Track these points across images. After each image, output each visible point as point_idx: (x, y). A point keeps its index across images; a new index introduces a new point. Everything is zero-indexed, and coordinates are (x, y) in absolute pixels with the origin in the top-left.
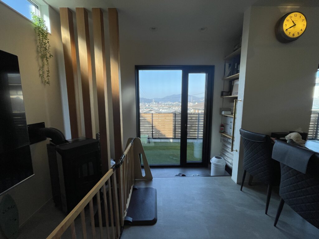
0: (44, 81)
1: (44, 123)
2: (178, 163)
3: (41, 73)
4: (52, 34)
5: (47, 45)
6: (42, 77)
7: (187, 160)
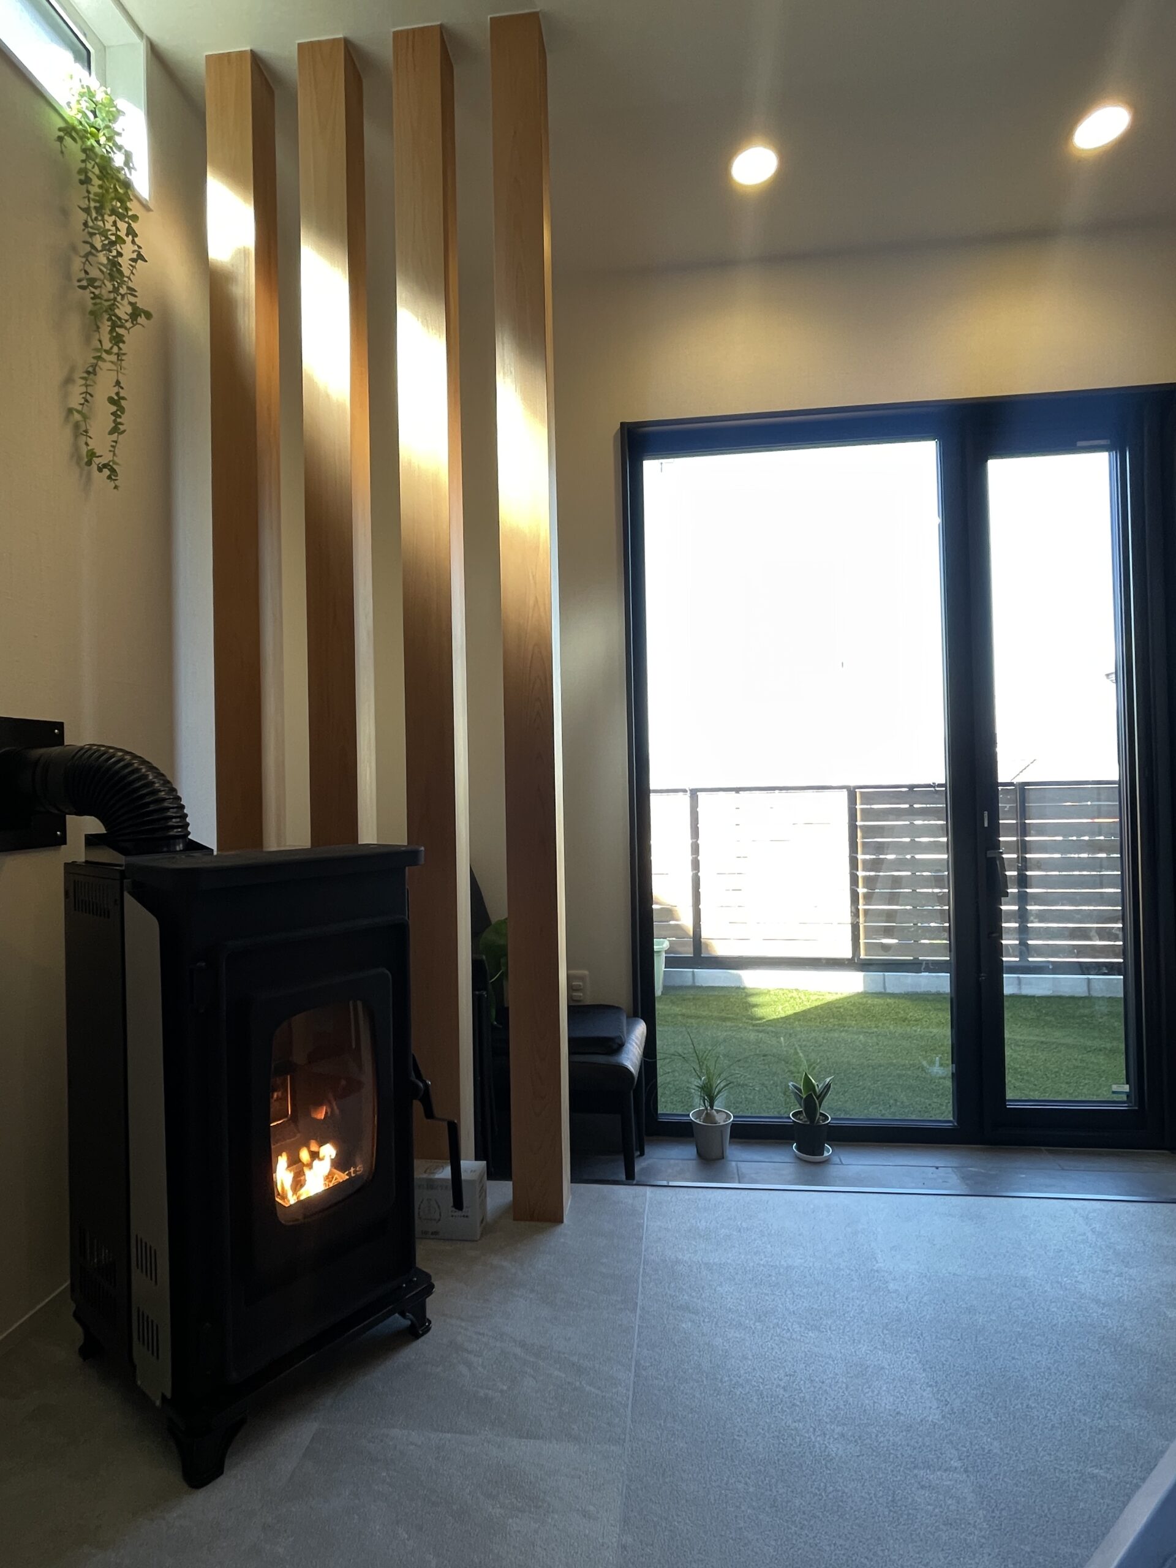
0: (84, 450)
1: (60, 726)
2: (941, 1110)
3: (75, 401)
4: (152, 207)
5: (128, 250)
6: (77, 425)
7: (1010, 1095)
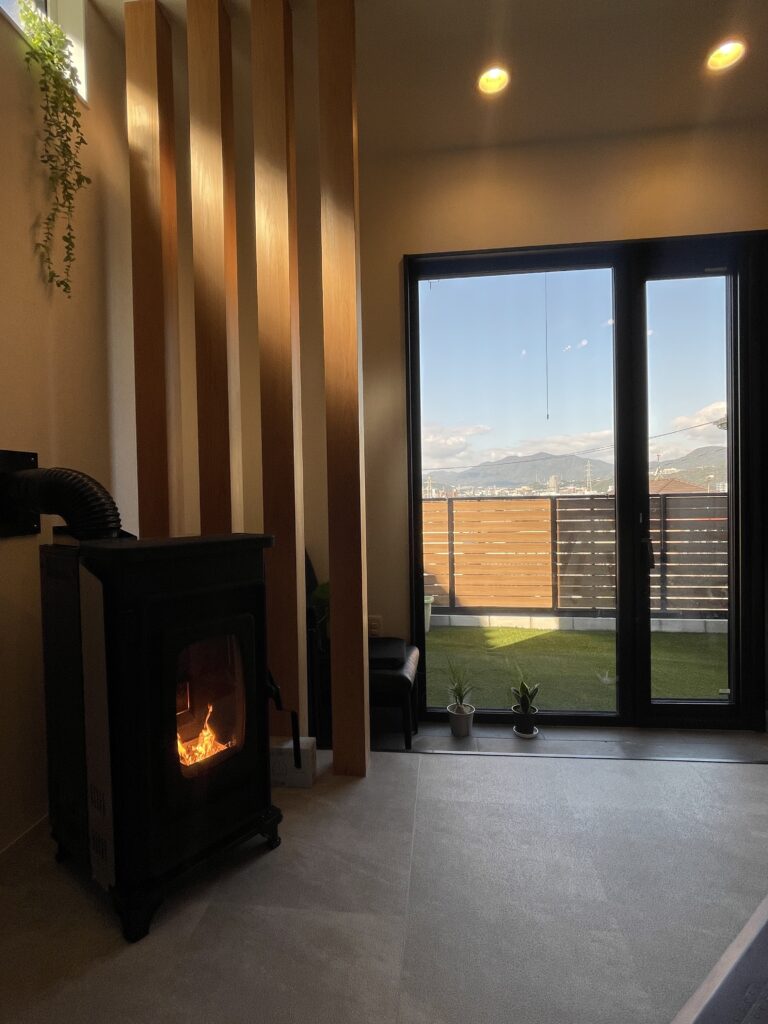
0: (48, 272)
1: (35, 455)
2: (609, 705)
3: (41, 239)
4: (89, 106)
5: (74, 136)
6: (42, 255)
7: (653, 695)
